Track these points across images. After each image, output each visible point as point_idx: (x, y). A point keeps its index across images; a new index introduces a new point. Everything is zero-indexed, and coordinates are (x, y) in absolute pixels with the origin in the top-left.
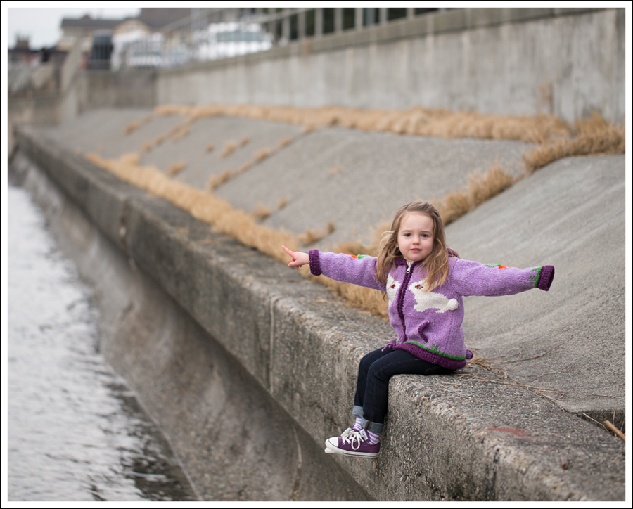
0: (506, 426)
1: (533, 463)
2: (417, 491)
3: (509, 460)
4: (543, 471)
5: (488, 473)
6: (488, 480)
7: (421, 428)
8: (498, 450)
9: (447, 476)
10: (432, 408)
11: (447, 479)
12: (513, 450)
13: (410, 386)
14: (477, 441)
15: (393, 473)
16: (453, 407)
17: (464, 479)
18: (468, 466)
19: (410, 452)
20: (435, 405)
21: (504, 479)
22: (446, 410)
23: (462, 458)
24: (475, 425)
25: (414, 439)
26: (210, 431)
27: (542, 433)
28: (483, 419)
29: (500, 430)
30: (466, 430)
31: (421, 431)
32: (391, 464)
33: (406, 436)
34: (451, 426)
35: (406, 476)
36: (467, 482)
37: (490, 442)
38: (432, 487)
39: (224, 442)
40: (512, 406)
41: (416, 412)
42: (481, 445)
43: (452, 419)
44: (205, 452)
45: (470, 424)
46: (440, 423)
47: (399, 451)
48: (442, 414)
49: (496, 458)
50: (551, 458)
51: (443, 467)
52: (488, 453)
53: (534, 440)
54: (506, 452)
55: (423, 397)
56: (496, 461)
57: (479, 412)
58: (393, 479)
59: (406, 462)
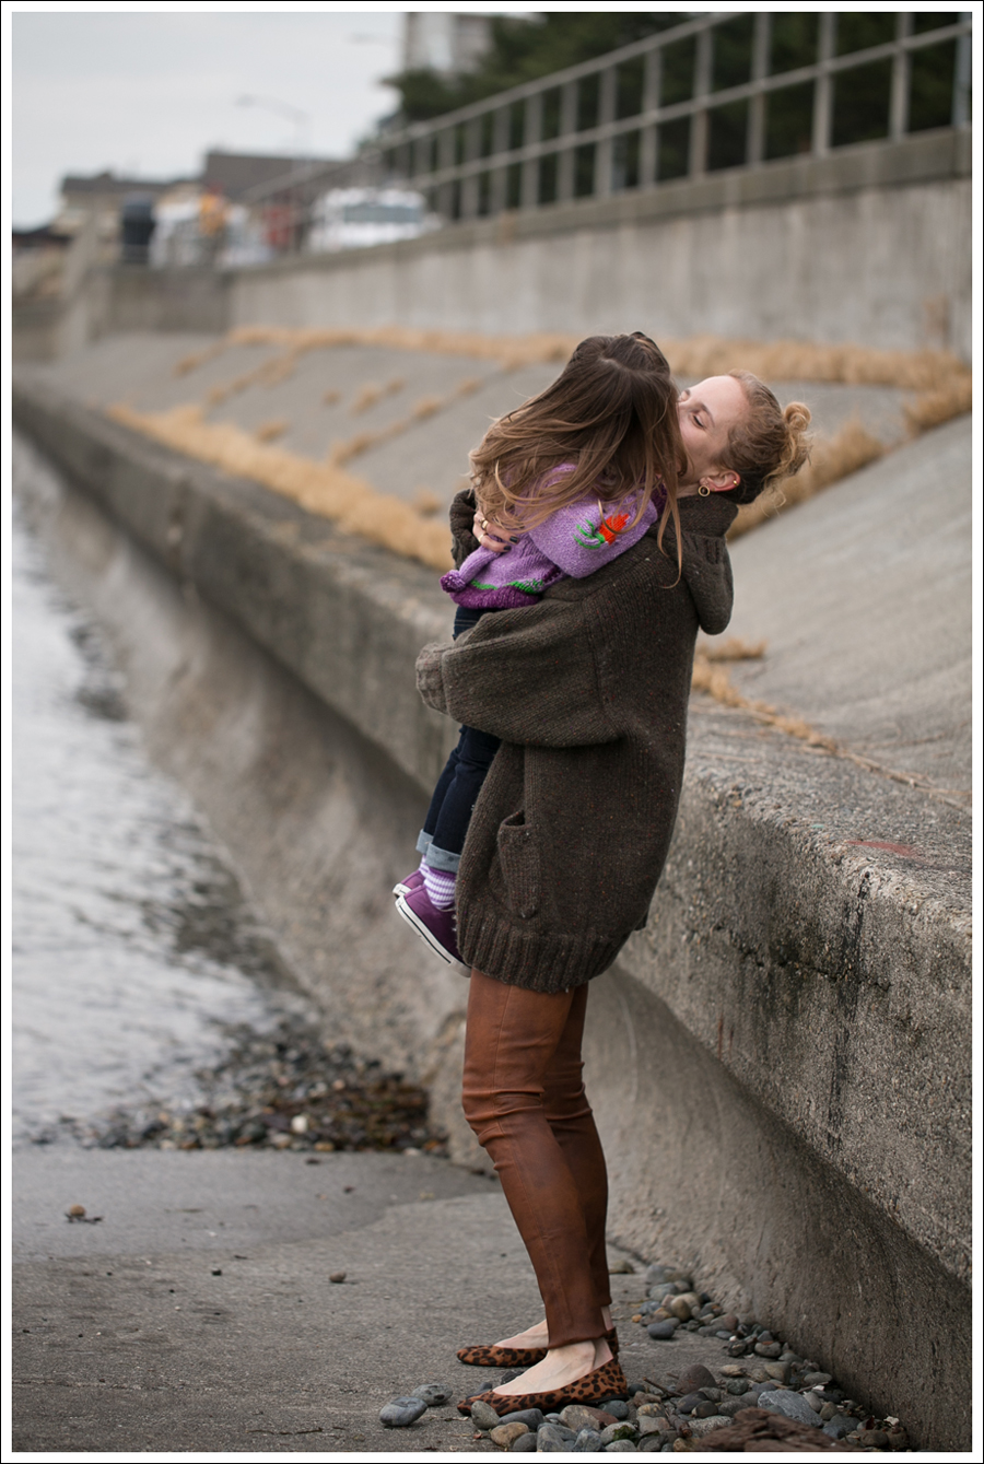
0: (880, 840)
1: (932, 895)
2: (712, 957)
3: (887, 891)
4: (949, 909)
5: (847, 916)
6: (847, 928)
7: (725, 845)
8: (867, 876)
9: (771, 928)
10: (746, 809)
11: (770, 932)
12: (894, 876)
13: (706, 773)
14: (827, 861)
15: (669, 928)
16: (785, 807)
17: (801, 930)
18: (811, 907)
19: (702, 889)
20: (752, 804)
21: (877, 926)
22: (772, 811)
23: (799, 894)
24: (825, 835)
25: (710, 866)
26: (327, 880)
27: (945, 852)
28: (838, 826)
29: (870, 845)
30: (809, 845)
31: (724, 850)
32: (666, 913)
33: (695, 863)
34: (781, 839)
35: (693, 932)
36: (808, 935)
37: (853, 864)
38: (741, 949)
39: (353, 897)
40: (888, 812)
41: (717, 817)
42: (835, 868)
43: (782, 826)
44: (317, 916)
45: (816, 833)
46: (761, 835)
47: (680, 890)
48: (765, 819)
49: (864, 889)
50: (962, 890)
51: (764, 913)
52: (849, 882)
53: (931, 862)
54: (882, 879)
55: (730, 792)
56: (862, 894)
57: (832, 817)
58: (669, 940)
59: (695, 906)
